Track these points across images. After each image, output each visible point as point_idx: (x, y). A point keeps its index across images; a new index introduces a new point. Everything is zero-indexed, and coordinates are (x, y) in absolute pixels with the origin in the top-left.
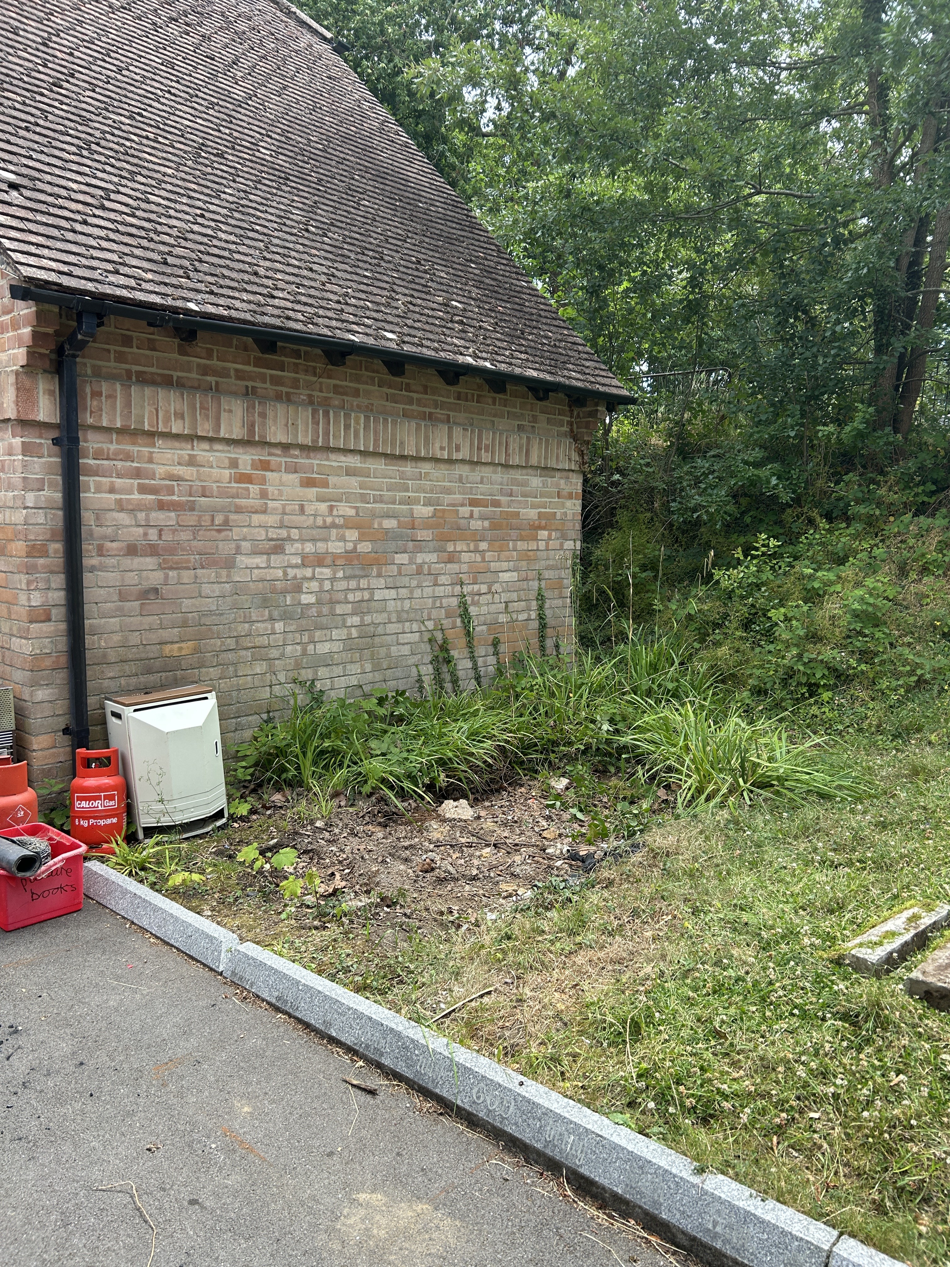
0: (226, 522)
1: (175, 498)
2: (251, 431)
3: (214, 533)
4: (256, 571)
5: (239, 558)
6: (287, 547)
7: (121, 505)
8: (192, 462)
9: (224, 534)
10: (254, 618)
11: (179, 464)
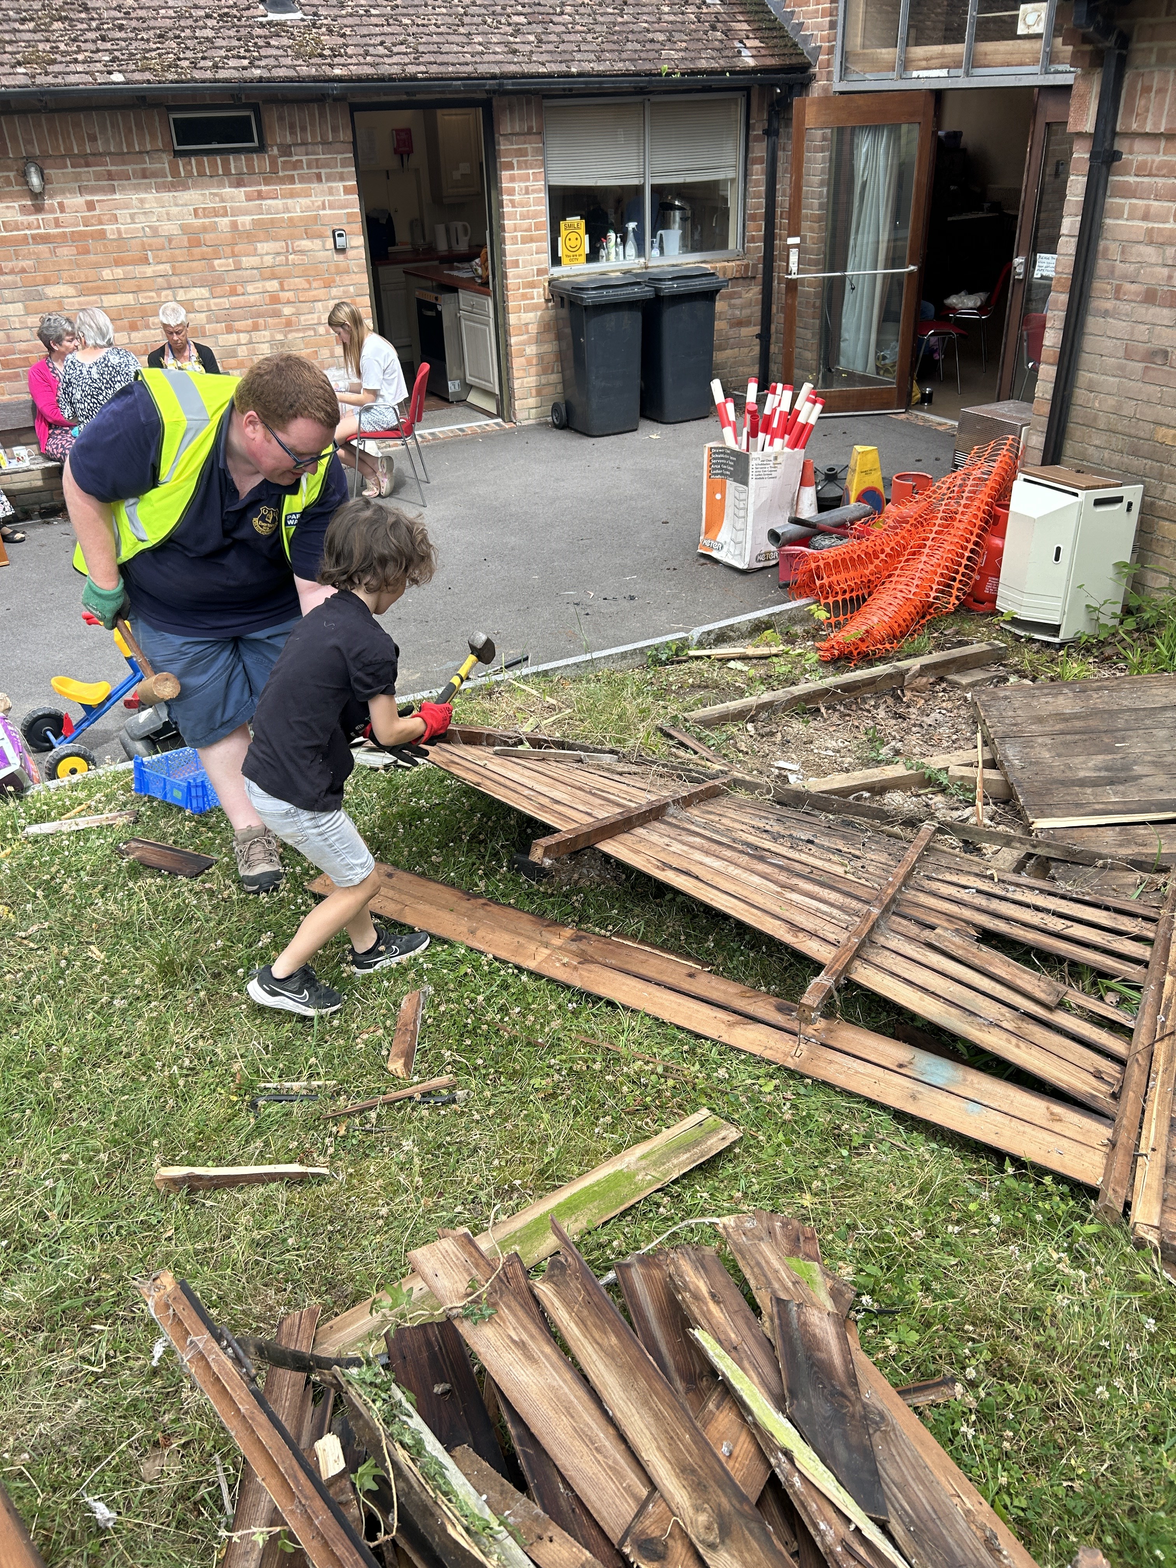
7: (1151, 237)
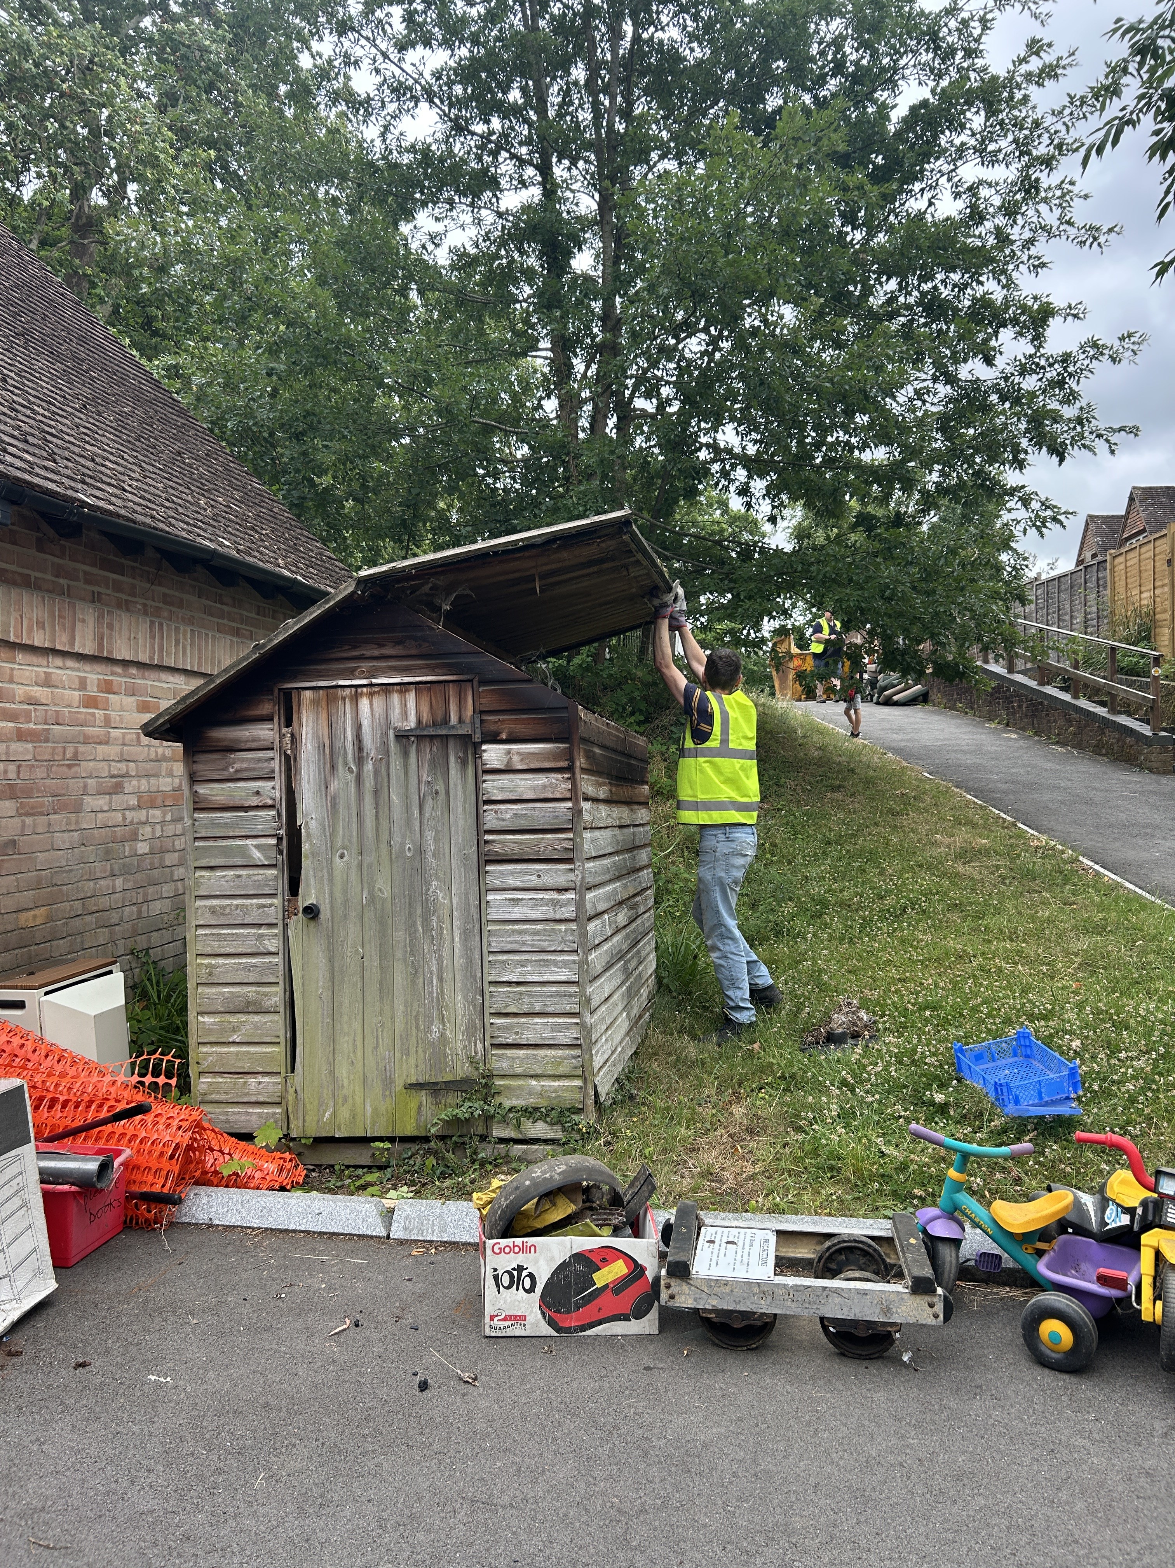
0: (75, 757)
1: (32, 726)
2: (101, 646)
3: (65, 769)
4: (100, 815)
5: (87, 799)
6: (126, 785)
8: (47, 682)
9: (74, 769)
10: (98, 875)
11: (37, 684)
